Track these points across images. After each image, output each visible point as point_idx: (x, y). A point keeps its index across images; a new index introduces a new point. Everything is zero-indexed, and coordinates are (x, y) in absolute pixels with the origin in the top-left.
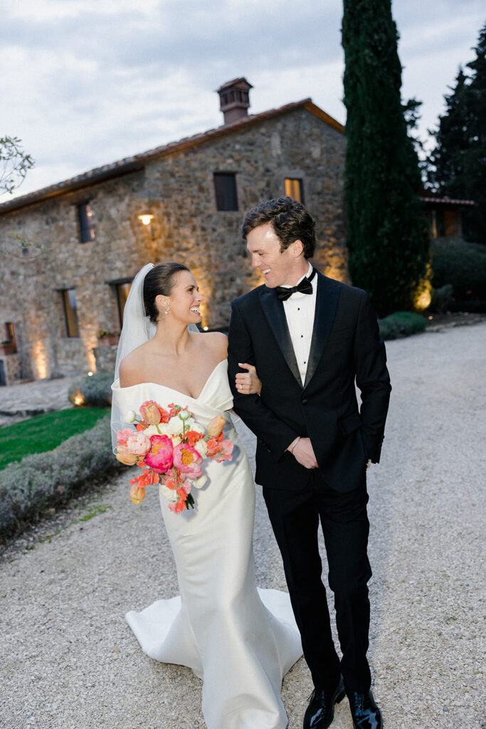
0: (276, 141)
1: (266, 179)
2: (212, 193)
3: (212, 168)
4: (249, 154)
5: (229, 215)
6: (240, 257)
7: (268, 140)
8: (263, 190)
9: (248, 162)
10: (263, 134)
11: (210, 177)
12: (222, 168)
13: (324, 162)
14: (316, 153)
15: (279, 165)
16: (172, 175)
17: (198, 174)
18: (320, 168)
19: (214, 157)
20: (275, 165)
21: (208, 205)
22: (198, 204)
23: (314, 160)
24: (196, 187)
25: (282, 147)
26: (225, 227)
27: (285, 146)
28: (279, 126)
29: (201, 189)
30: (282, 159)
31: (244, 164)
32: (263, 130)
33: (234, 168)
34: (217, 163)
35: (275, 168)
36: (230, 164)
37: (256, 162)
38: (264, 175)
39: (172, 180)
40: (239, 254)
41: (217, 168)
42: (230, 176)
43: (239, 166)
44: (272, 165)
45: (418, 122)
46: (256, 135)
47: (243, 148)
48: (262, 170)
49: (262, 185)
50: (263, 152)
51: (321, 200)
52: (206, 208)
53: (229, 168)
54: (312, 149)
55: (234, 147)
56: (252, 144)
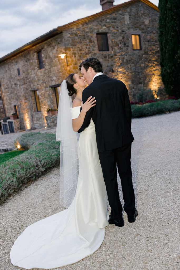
0: (127, 17)
1: (122, 35)
2: (96, 42)
3: (96, 31)
4: (114, 24)
5: (104, 53)
6: (111, 72)
7: (123, 16)
8: (121, 40)
9: (113, 27)
10: (120, 14)
11: (95, 35)
12: (100, 31)
13: (151, 26)
14: (147, 22)
15: (129, 28)
16: (76, 35)
17: (89, 34)
18: (149, 29)
19: (96, 26)
20: (127, 29)
21: (94, 48)
22: (89, 48)
23: (145, 26)
24: (88, 41)
25: (130, 20)
26: (102, 59)
27: (131, 19)
28: (128, 10)
29: (91, 41)
30: (130, 26)
31: (111, 29)
32: (120, 12)
33: (107, 31)
34: (98, 29)
35: (127, 30)
36: (105, 29)
37: (117, 27)
38: (121, 33)
39: (76, 38)
40: (110, 71)
41: (98, 31)
42: (105, 34)
43: (109, 30)
44: (125, 29)
46: (117, 15)
47: (111, 21)
48: (120, 31)
49: (121, 38)
50: (121, 22)
51: (149, 44)
52: (93, 50)
53: (104, 31)
54: (145, 20)
55: (106, 21)
56: (115, 19)
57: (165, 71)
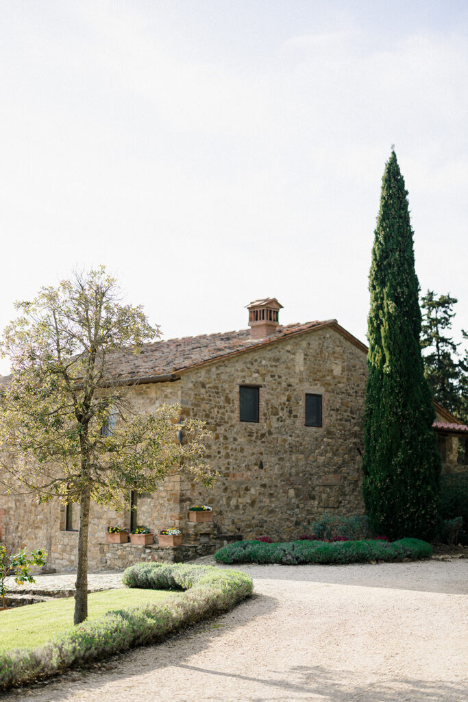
0: (299, 358)
1: (287, 393)
2: (237, 404)
3: (239, 381)
4: (274, 369)
5: (252, 426)
6: (256, 468)
7: (293, 356)
8: (284, 404)
9: (272, 376)
10: (288, 352)
11: (237, 389)
12: (247, 382)
13: (345, 380)
14: (337, 370)
15: (301, 381)
16: (203, 386)
17: (226, 386)
18: (340, 385)
19: (243, 371)
20: (297, 381)
21: (232, 415)
22: (223, 414)
23: (334, 378)
24: (223, 398)
25: (305, 363)
26: (245, 437)
27: (308, 363)
28: (304, 344)
29: (228, 400)
30: (304, 376)
31: (268, 378)
32: (289, 348)
33: (259, 382)
34: (244, 377)
35: (297, 384)
36: (256, 379)
37: (280, 377)
38: (286, 390)
39: (203, 391)
40: (256, 464)
41: (243, 381)
42: (255, 389)
43: (264, 380)
44: (293, 381)
45: (451, 320)
46: (282, 352)
47: (268, 364)
48: (284, 385)
49: (284, 399)
50: (288, 368)
51: (339, 417)
52: (230, 418)
53: (254, 382)
54: (334, 367)
55: (261, 362)
56: (278, 360)
57: (371, 483)
